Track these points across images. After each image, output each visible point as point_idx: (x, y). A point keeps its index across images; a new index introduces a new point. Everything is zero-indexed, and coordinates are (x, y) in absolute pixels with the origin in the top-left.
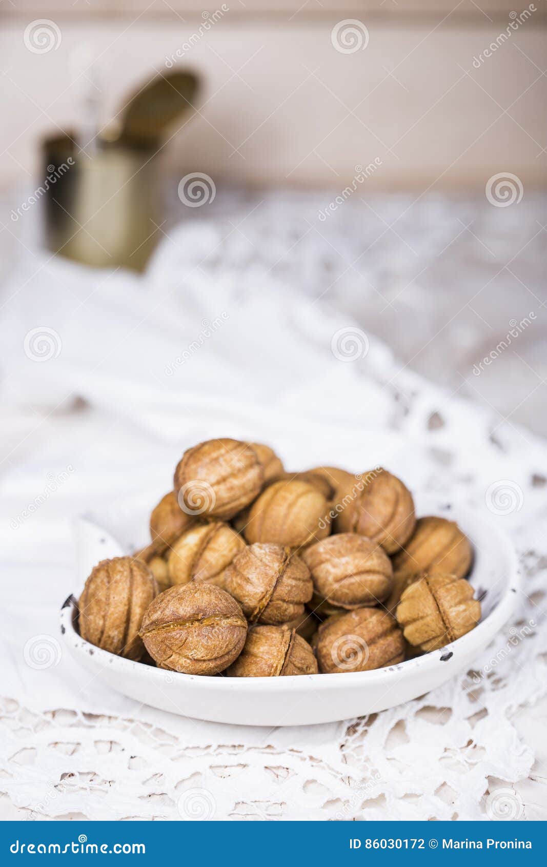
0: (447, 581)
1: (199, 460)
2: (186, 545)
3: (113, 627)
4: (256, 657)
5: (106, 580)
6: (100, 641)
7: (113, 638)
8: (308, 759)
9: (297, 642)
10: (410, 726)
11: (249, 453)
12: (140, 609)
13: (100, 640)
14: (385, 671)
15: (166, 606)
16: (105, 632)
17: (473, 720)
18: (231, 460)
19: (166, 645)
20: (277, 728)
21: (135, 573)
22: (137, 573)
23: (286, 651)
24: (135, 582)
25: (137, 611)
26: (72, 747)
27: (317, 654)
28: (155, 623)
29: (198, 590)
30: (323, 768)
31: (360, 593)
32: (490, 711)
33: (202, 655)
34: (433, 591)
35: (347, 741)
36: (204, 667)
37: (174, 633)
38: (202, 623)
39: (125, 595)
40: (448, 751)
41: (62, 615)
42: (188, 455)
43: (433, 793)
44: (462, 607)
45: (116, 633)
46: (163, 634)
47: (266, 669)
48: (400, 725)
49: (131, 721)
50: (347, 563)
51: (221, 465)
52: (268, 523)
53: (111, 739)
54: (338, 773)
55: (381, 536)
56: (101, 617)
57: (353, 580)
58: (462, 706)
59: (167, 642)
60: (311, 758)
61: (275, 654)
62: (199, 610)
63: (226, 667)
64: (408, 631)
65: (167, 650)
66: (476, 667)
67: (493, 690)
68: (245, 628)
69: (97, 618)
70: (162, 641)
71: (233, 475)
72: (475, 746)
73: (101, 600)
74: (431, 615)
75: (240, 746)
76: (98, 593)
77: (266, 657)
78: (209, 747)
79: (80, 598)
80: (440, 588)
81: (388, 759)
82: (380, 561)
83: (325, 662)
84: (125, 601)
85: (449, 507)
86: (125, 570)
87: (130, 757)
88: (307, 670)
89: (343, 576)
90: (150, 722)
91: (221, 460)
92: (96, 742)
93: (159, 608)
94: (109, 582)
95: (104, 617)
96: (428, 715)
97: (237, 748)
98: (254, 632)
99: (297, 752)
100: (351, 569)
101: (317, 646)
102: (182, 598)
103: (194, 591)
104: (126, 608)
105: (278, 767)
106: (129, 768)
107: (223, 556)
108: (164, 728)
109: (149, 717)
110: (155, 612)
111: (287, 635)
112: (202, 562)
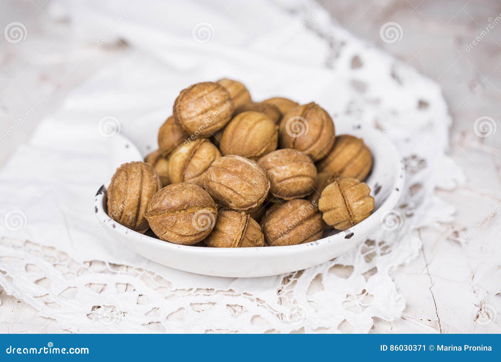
0: (352, 184)
1: (190, 97)
2: (180, 154)
3: (129, 209)
4: (223, 233)
5: (125, 178)
6: (120, 219)
7: (129, 216)
8: (256, 300)
9: (251, 223)
10: (325, 278)
11: (223, 93)
12: (147, 198)
13: (120, 217)
14: (308, 245)
15: (163, 200)
16: (124, 212)
17: (368, 275)
18: (212, 98)
19: (162, 225)
20: (236, 278)
21: (144, 174)
22: (146, 174)
23: (243, 230)
24: (144, 180)
25: (145, 199)
26: (101, 287)
27: (264, 231)
28: (155, 210)
29: (185, 189)
30: (265, 307)
31: (294, 189)
32: (379, 269)
33: (186, 232)
34: (342, 191)
35: (282, 287)
36: (188, 240)
37: (168, 218)
38: (186, 211)
39: (137, 188)
40: (349, 296)
41: (96, 200)
42: (183, 94)
43: (337, 327)
44: (361, 202)
45: (131, 213)
46: (160, 218)
47: (229, 241)
48: (319, 277)
49: (140, 270)
50: (286, 170)
51: (204, 102)
52: (235, 140)
53: (126, 282)
54: (275, 311)
55: (311, 149)
56: (121, 203)
57: (289, 181)
58: (361, 265)
59: (163, 224)
60: (258, 299)
61: (236, 232)
62: (185, 203)
63: (202, 239)
64: (325, 216)
65: (163, 229)
66: (372, 239)
67: (382, 254)
68: (216, 214)
69: (119, 203)
70: (160, 223)
71: (212, 108)
72: (367, 294)
73: (122, 191)
74: (340, 207)
75: (211, 289)
76: (119, 186)
77: (229, 233)
78: (191, 289)
79: (109, 188)
80: (346, 189)
81: (308, 301)
82: (308, 169)
83: (269, 236)
84: (137, 192)
85: (359, 127)
86: (138, 172)
87: (139, 295)
88: (256, 242)
89: (283, 179)
90: (153, 271)
91: (205, 98)
92: (117, 284)
93: (159, 200)
94: (127, 179)
95: (123, 202)
96: (338, 271)
97: (209, 291)
98: (222, 216)
99: (249, 295)
100: (288, 174)
101: (264, 225)
102: (174, 194)
103: (182, 190)
104: (138, 197)
105: (236, 305)
106: (137, 304)
107: (204, 162)
108: (162, 276)
109: (152, 269)
110: (156, 203)
111: (244, 218)
112: (190, 166)
